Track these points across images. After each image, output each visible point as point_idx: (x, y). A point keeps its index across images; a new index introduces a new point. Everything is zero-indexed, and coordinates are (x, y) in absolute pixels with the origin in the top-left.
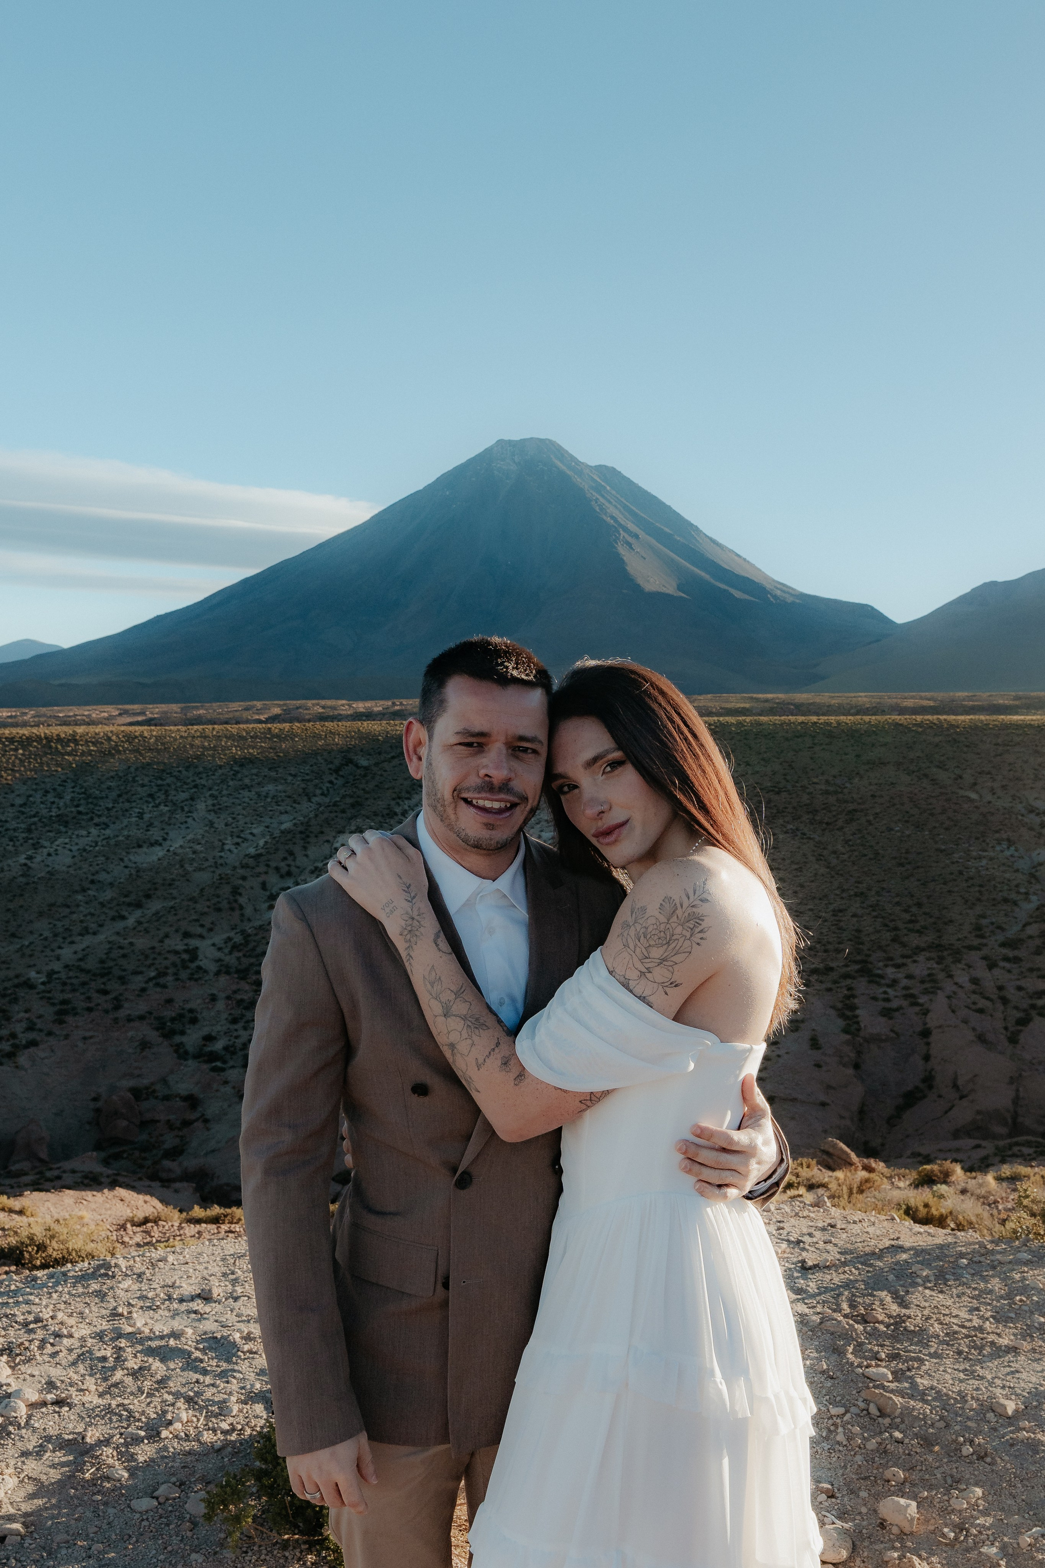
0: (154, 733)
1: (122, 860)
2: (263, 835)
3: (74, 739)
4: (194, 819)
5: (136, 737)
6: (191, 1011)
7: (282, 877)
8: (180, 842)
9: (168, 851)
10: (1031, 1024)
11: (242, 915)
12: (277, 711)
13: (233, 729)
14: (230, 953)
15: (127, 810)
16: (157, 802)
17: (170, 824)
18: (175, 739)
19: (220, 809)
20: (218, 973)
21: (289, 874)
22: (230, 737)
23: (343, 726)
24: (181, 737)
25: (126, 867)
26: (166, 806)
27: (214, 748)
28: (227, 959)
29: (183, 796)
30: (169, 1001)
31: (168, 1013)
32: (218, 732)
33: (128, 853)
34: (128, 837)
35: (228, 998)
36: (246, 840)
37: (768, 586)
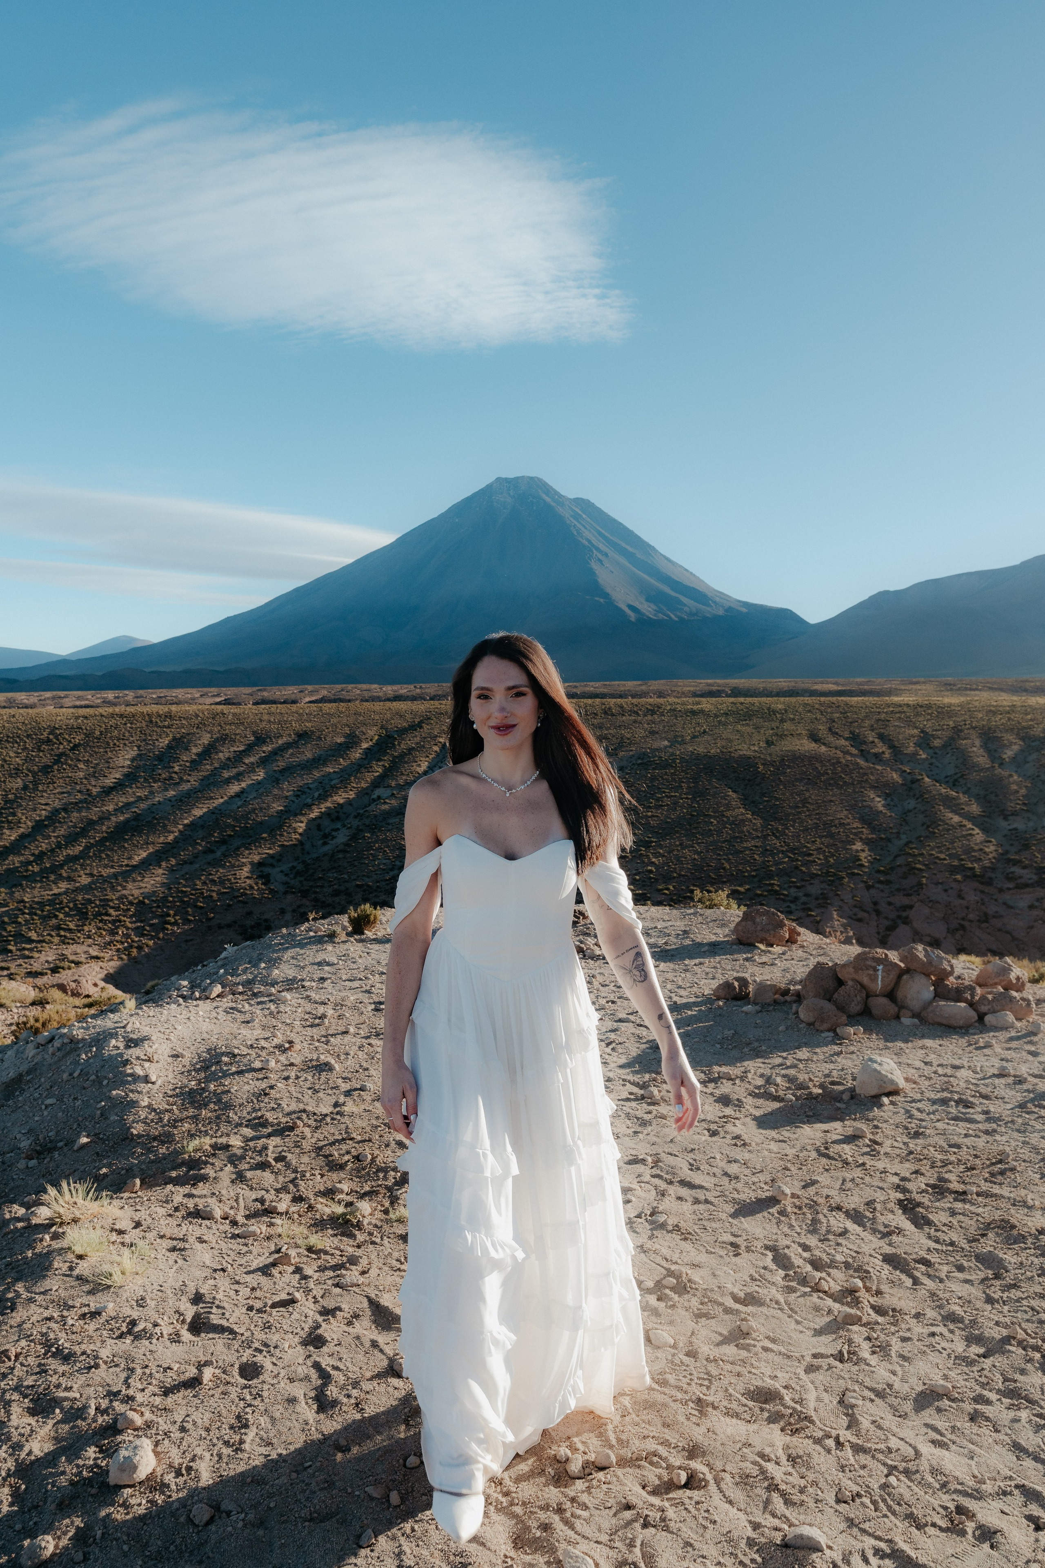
0: (231, 711)
2: (318, 789)
3: (169, 716)
5: (218, 714)
6: (266, 920)
7: (332, 820)
10: (897, 930)
11: (303, 849)
12: (324, 693)
14: (295, 878)
18: (248, 716)
20: (286, 893)
21: (338, 818)
22: (290, 714)
23: (378, 706)
24: (253, 714)
27: (278, 723)
28: (292, 882)
30: (250, 914)
31: (249, 922)
32: (280, 710)
35: (294, 911)
36: (304, 793)
37: (710, 594)
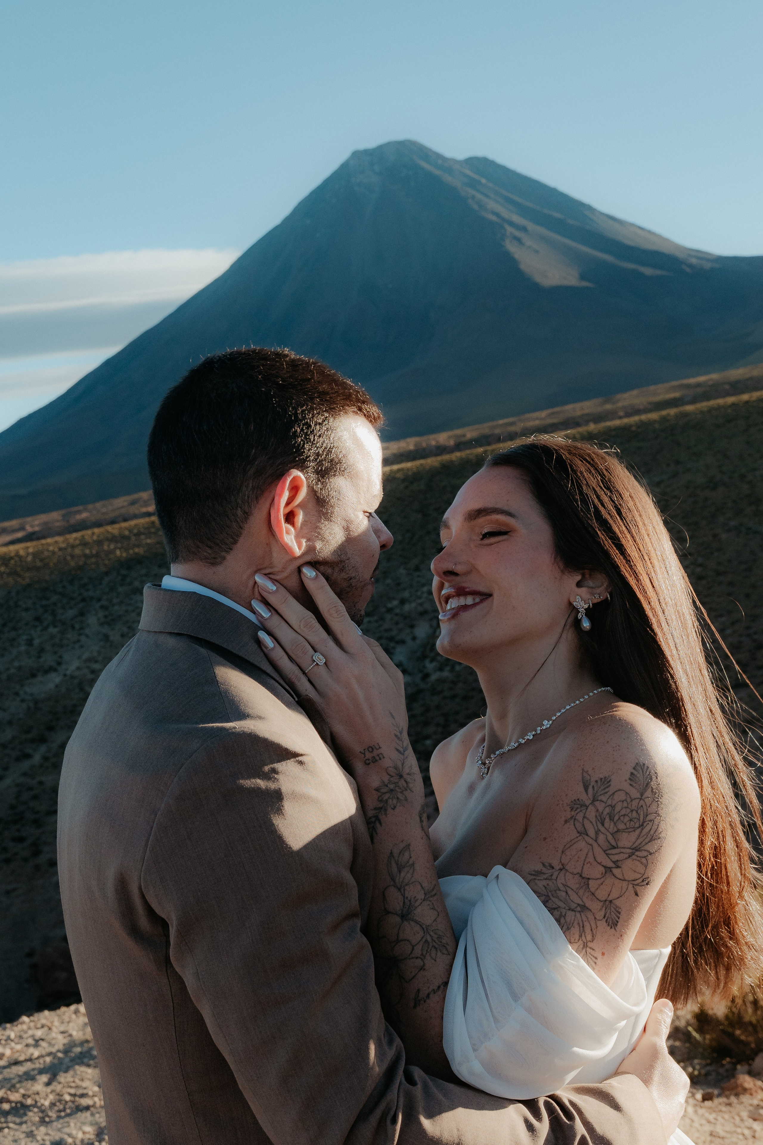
0: (31, 550)
1: (17, 694)
4: (87, 636)
5: (11, 558)
8: (76, 664)
9: (65, 675)
13: (114, 529)
15: (14, 640)
16: (45, 624)
17: (62, 646)
18: (54, 553)
19: (113, 620)
22: (113, 539)
24: (60, 549)
25: (23, 701)
26: (55, 627)
27: (97, 555)
29: (71, 613)
32: (98, 536)
33: (22, 686)
34: (19, 668)
37: (681, 256)
